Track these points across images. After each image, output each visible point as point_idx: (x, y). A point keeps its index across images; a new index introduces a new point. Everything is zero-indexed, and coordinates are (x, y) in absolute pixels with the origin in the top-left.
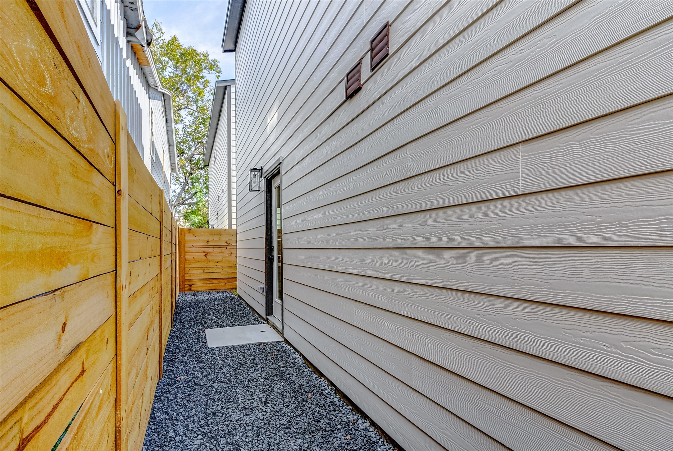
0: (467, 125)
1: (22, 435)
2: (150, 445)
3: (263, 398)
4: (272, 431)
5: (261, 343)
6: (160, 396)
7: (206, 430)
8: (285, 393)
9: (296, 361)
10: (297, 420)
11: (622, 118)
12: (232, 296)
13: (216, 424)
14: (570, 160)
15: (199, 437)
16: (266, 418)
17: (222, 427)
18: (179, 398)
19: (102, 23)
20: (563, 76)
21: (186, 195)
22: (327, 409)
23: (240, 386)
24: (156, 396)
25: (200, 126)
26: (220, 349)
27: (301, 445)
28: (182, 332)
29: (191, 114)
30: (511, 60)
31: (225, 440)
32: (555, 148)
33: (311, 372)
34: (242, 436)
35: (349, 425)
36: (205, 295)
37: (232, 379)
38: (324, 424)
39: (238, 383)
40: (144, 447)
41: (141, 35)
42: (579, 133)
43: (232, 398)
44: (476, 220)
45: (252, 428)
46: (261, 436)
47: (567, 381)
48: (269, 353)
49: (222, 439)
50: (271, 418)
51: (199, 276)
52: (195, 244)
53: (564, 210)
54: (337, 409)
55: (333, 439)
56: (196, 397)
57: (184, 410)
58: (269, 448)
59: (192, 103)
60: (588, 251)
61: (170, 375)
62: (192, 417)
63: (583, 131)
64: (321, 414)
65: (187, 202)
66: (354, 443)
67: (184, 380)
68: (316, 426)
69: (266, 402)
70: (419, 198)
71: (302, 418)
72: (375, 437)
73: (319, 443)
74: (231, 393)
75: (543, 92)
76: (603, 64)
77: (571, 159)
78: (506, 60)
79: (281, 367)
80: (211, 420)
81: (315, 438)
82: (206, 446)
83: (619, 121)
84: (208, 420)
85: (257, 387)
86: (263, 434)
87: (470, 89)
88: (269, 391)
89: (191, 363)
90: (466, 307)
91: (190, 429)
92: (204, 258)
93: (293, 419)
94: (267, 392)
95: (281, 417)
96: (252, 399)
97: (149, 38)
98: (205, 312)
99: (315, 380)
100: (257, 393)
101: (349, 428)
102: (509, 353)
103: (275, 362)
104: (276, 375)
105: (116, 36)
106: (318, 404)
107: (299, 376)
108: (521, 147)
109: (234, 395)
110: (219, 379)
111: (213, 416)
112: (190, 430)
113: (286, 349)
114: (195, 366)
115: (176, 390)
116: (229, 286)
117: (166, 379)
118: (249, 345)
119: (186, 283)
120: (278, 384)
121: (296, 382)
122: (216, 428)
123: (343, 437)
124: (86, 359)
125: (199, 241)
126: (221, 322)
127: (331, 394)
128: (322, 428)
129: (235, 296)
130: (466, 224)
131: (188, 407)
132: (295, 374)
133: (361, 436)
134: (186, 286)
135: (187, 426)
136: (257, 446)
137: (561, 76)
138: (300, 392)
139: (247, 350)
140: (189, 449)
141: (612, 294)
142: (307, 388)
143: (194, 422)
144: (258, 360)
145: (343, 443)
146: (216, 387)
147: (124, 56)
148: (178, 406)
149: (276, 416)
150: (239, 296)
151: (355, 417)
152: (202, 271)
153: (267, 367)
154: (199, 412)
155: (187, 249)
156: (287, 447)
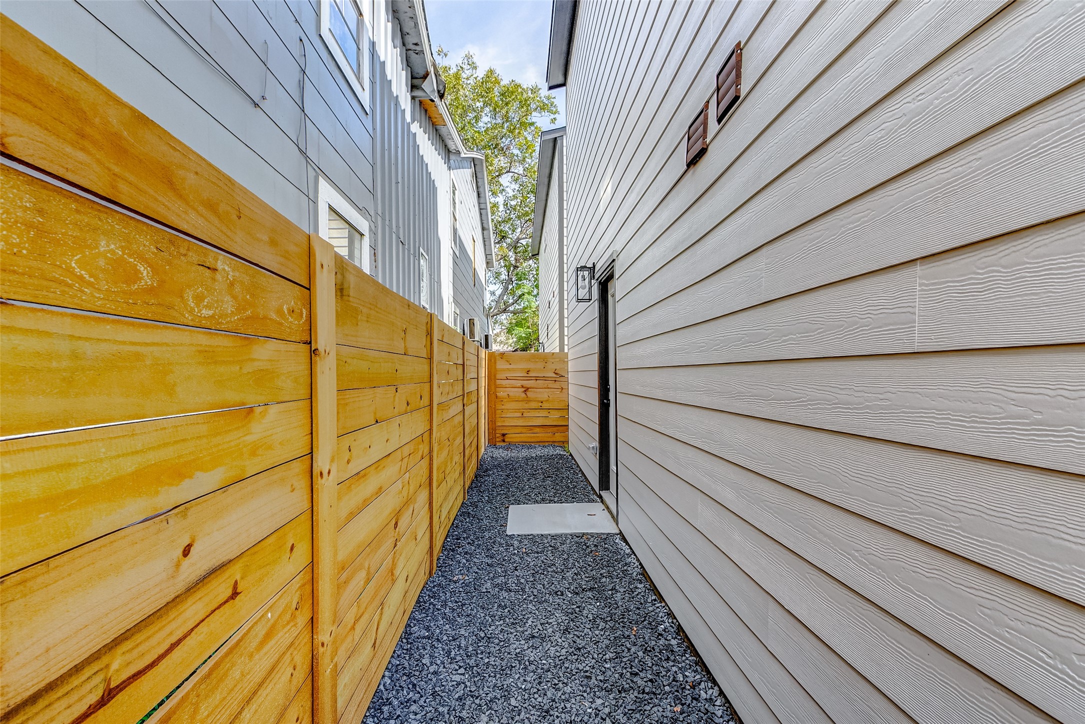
0: (842, 223)
1: (109, 684)
2: (396, 671)
3: (563, 624)
4: (562, 679)
5: (584, 534)
6: (425, 603)
7: (472, 662)
8: (598, 621)
9: (629, 569)
10: (605, 668)
11: (1078, 229)
12: (562, 453)
13: (487, 655)
14: (991, 300)
15: (459, 672)
16: (559, 657)
17: (494, 661)
18: (448, 608)
19: (373, 83)
20: (983, 145)
21: (509, 299)
22: (656, 656)
23: (536, 600)
24: (418, 602)
25: (529, 195)
26: (522, 538)
27: (600, 709)
28: (477, 507)
29: (516, 181)
30: (905, 112)
31: (494, 681)
32: (970, 276)
33: (647, 591)
34: (519, 678)
35: (684, 688)
36: (523, 450)
37: (527, 588)
38: (645, 680)
39: (534, 595)
40: (387, 673)
41: (430, 86)
42: (1007, 252)
43: (519, 618)
44: (855, 388)
45: (536, 669)
46: (544, 684)
47: (984, 701)
48: (591, 551)
49: (490, 679)
50: (566, 658)
51: (516, 421)
52: (509, 375)
53: (982, 390)
54: (672, 658)
55: (653, 707)
56: (472, 610)
57: (450, 627)
58: (552, 705)
59: (517, 164)
60: (1019, 472)
61: (446, 571)
62: (459, 640)
63: (1014, 249)
64: (644, 663)
65: (512, 308)
66: (684, 720)
67: (462, 581)
68: (632, 681)
69: (566, 631)
70: (777, 338)
71: (613, 665)
72: (721, 717)
73: (629, 710)
74: (520, 610)
75: (952, 172)
76: (1046, 124)
77: (993, 299)
78: (898, 112)
79: (604, 577)
80: (482, 648)
81: (624, 701)
82: (466, 686)
83: (1073, 235)
84: (479, 647)
85: (559, 605)
86: (548, 681)
87: (847, 160)
88: (576, 613)
89: (478, 556)
90: (840, 534)
91: (451, 656)
92: (523, 395)
93: (600, 664)
94: (572, 614)
95: (582, 658)
96: (547, 623)
97: (441, 87)
98: (516, 478)
99: (650, 604)
100: (557, 615)
101: (684, 694)
102: (898, 627)
103: (598, 567)
104: (591, 589)
105: (395, 95)
106: (644, 646)
107: (627, 595)
108: (918, 269)
109: (524, 613)
110: (509, 585)
111: (486, 641)
112: (451, 658)
113: (619, 547)
114: (482, 562)
115: (448, 594)
116: (558, 437)
117: (439, 577)
118: (566, 535)
119: (497, 432)
120: (591, 604)
121: (620, 603)
122: (486, 661)
123: (669, 706)
124: (242, 578)
125: (514, 370)
126: (536, 494)
127: (670, 632)
128: (640, 687)
129: (565, 453)
130: (840, 392)
131: (457, 623)
132: (622, 590)
133: (699, 711)
134: (497, 435)
135: (449, 652)
136: (536, 699)
137: (981, 145)
138: (622, 622)
139: (559, 544)
140: (443, 686)
141: (1058, 561)
142: (635, 617)
143: (459, 647)
144: (572, 561)
145: (666, 717)
146: (502, 598)
147: (408, 118)
148: (444, 620)
149: (575, 655)
150: (571, 455)
151: (698, 677)
152: (519, 415)
153: (582, 573)
154: (469, 633)
155: (498, 382)
156: (578, 708)
